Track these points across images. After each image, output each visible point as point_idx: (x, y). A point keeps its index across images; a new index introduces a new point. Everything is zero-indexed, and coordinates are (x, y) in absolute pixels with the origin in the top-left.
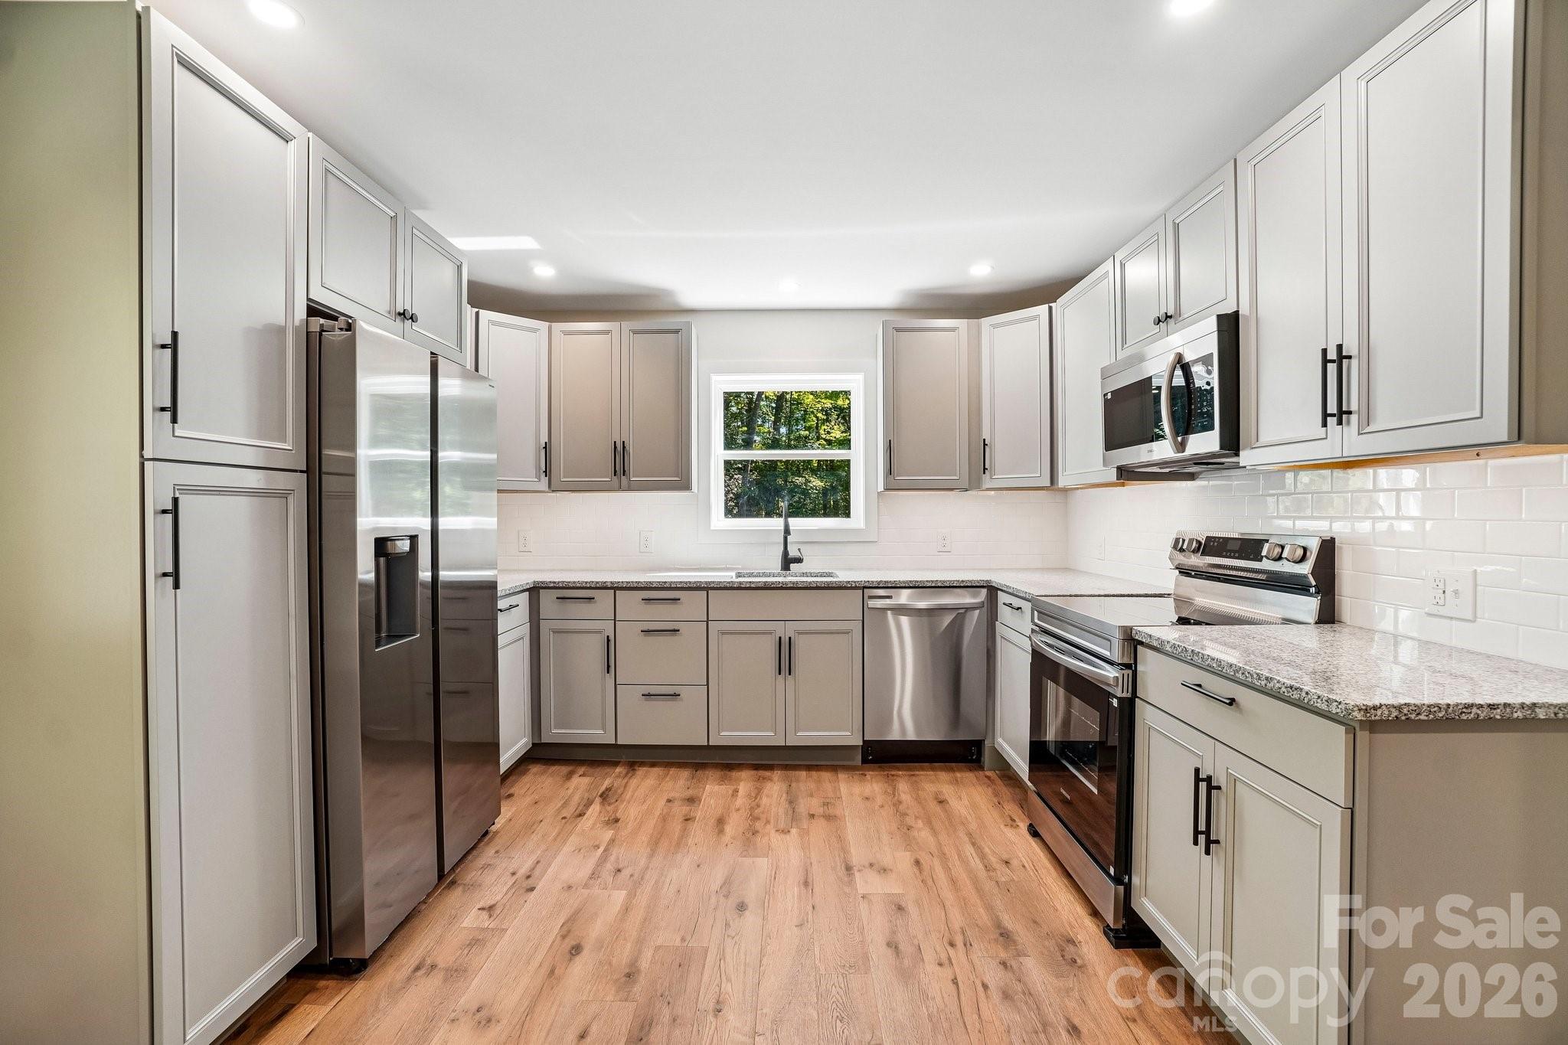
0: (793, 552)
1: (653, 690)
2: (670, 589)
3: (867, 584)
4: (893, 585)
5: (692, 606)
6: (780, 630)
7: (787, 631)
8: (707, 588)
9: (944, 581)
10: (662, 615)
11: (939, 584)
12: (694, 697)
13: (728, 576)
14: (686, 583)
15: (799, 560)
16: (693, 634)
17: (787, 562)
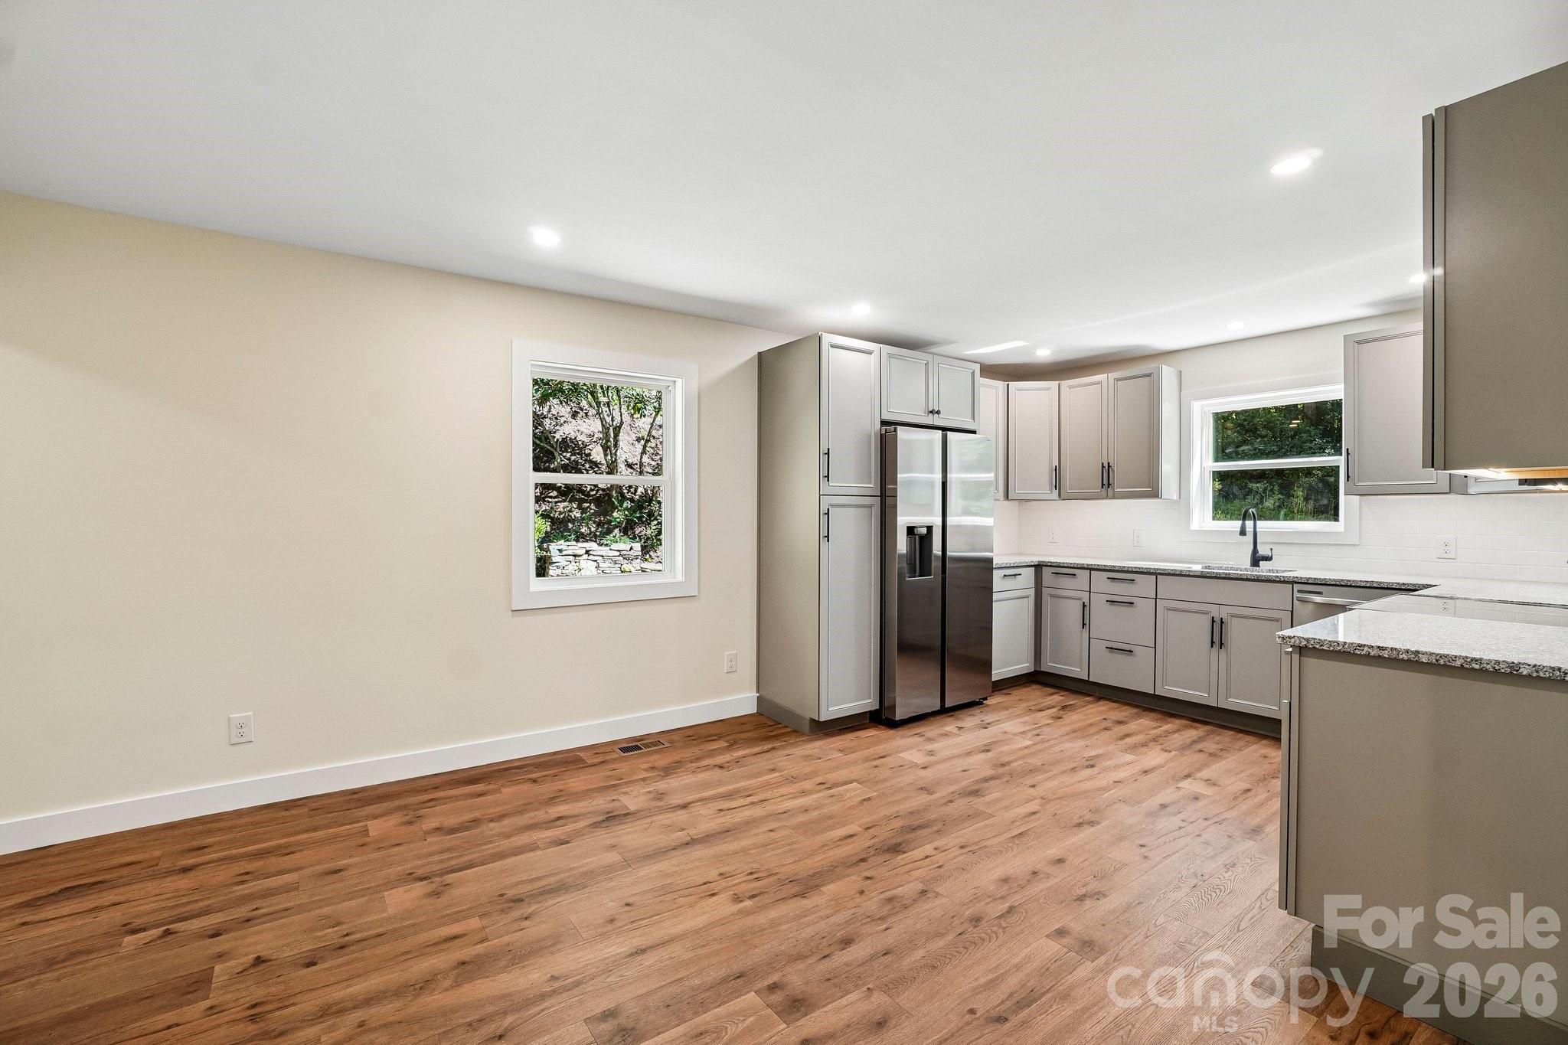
0: (1263, 551)
1: (1115, 645)
2: (1127, 572)
3: (1296, 579)
4: (1323, 582)
5: (1145, 584)
6: (1215, 611)
7: (1223, 613)
8: (1156, 573)
9: (1381, 583)
10: (1121, 590)
11: (1375, 585)
12: (1143, 656)
13: (1197, 568)
14: (1139, 568)
15: (1268, 559)
16: (1145, 607)
17: (1256, 560)
